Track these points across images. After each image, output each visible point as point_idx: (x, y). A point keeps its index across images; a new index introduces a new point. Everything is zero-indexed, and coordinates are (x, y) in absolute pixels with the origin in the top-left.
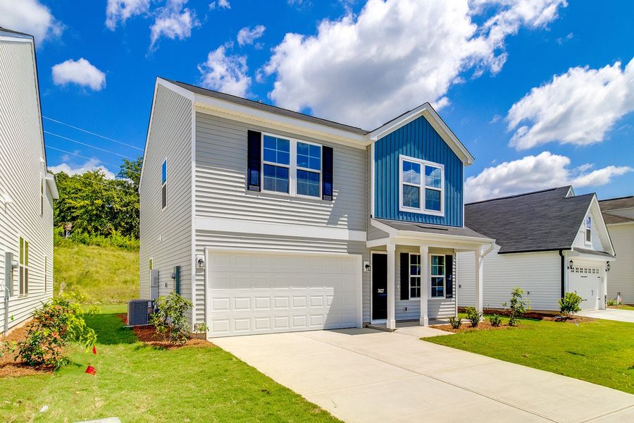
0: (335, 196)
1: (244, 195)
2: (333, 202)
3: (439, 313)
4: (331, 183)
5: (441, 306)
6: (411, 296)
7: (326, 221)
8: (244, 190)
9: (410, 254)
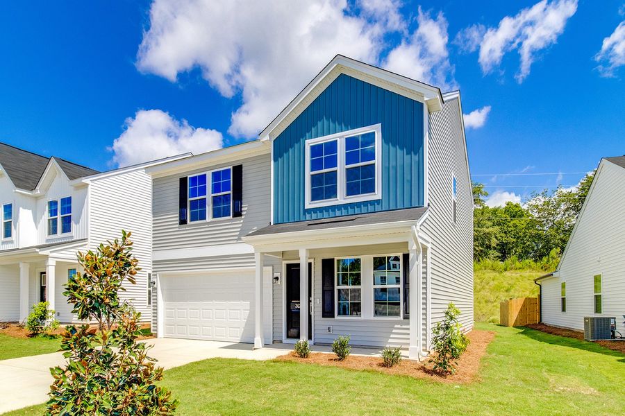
0: (245, 211)
1: (177, 229)
2: (243, 217)
3: (390, 341)
4: (241, 200)
5: (394, 331)
6: (339, 314)
7: (237, 238)
8: (178, 226)
9: (336, 259)
